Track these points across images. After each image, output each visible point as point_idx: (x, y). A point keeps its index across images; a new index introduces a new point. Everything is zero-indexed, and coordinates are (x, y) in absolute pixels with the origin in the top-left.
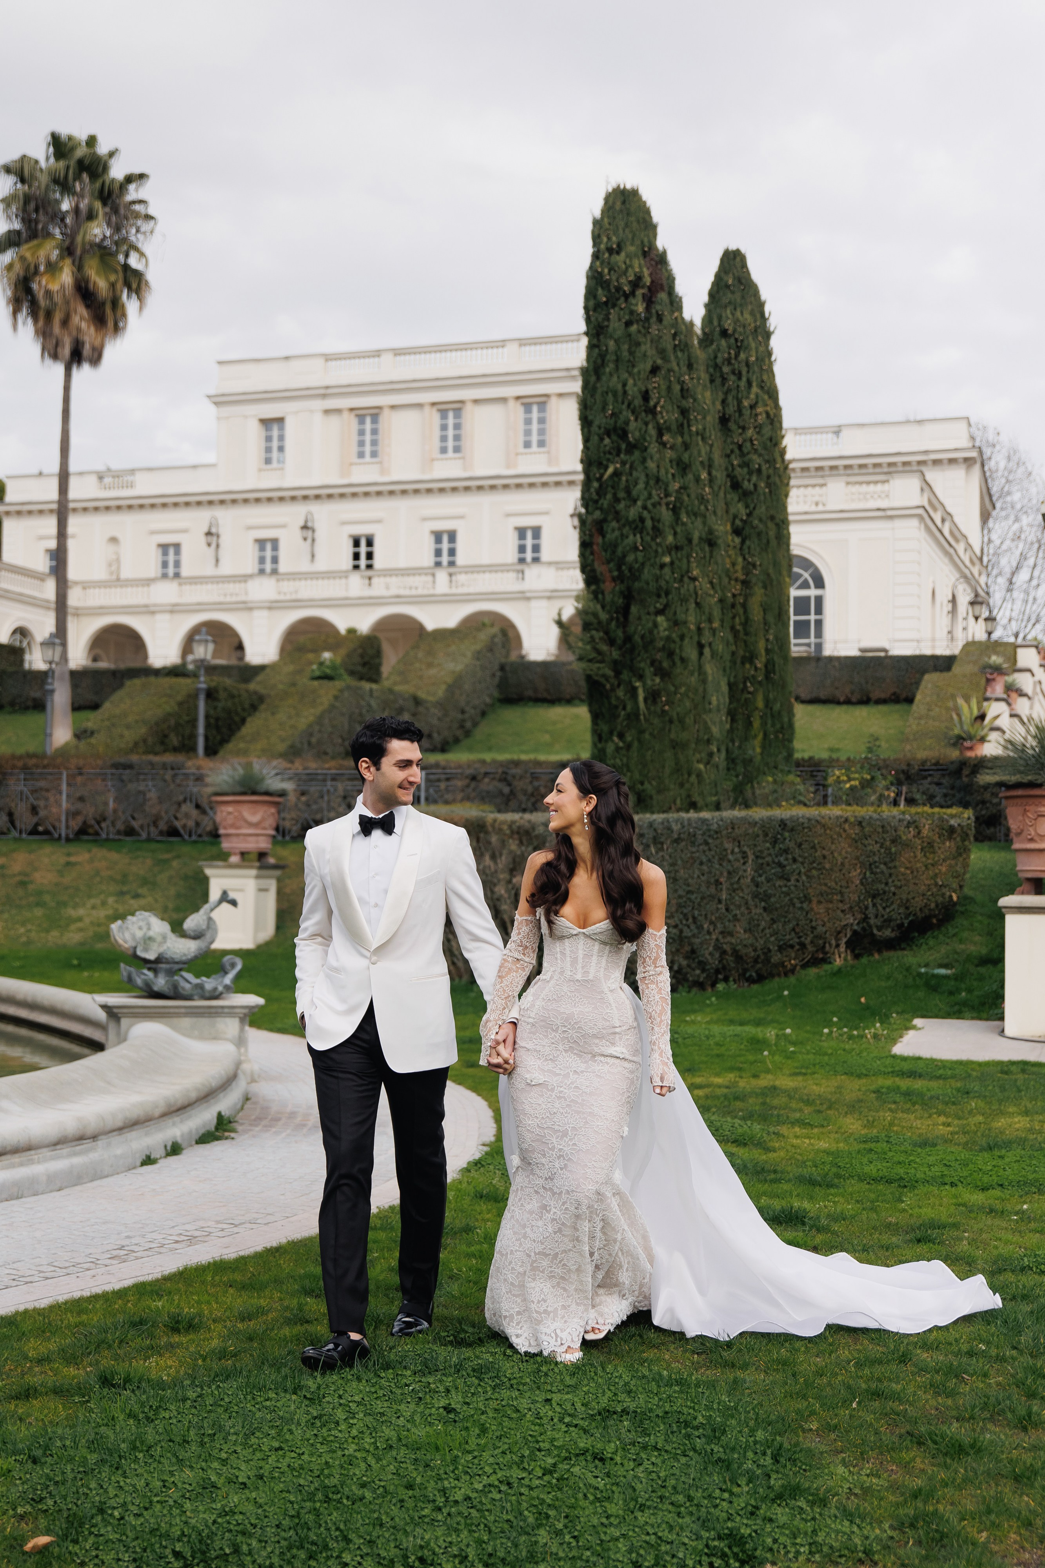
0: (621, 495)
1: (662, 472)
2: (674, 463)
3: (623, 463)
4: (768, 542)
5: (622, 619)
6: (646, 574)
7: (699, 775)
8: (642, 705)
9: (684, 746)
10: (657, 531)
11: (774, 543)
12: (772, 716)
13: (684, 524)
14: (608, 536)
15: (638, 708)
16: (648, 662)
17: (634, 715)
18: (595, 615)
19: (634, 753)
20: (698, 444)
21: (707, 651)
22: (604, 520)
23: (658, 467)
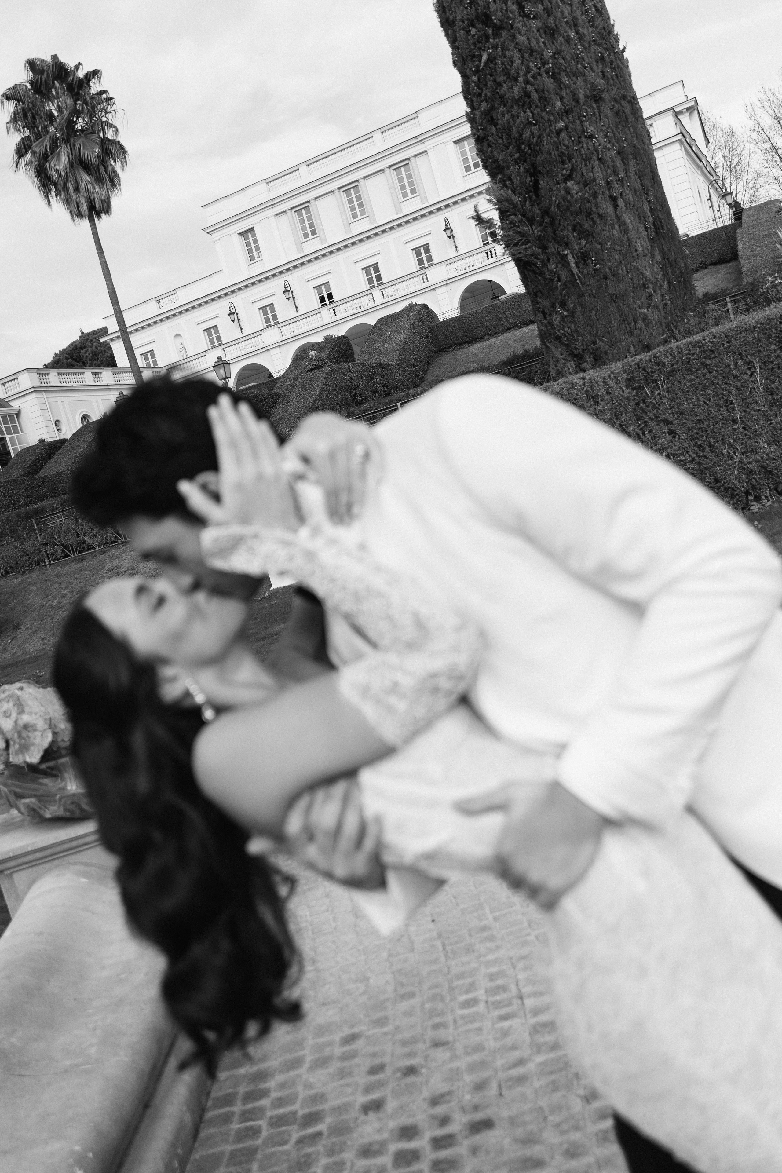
0: (501, 78)
1: (534, 42)
2: (542, 31)
3: (495, 47)
4: (627, 119)
5: (534, 197)
6: (546, 144)
7: (645, 319)
8: (575, 270)
9: (623, 296)
10: (545, 100)
11: (631, 118)
12: (671, 265)
13: (567, 87)
14: (500, 122)
15: (573, 274)
16: (570, 228)
17: (572, 280)
18: (509, 200)
19: (580, 318)
20: (559, 7)
21: (620, 202)
22: (493, 108)
23: (528, 39)
